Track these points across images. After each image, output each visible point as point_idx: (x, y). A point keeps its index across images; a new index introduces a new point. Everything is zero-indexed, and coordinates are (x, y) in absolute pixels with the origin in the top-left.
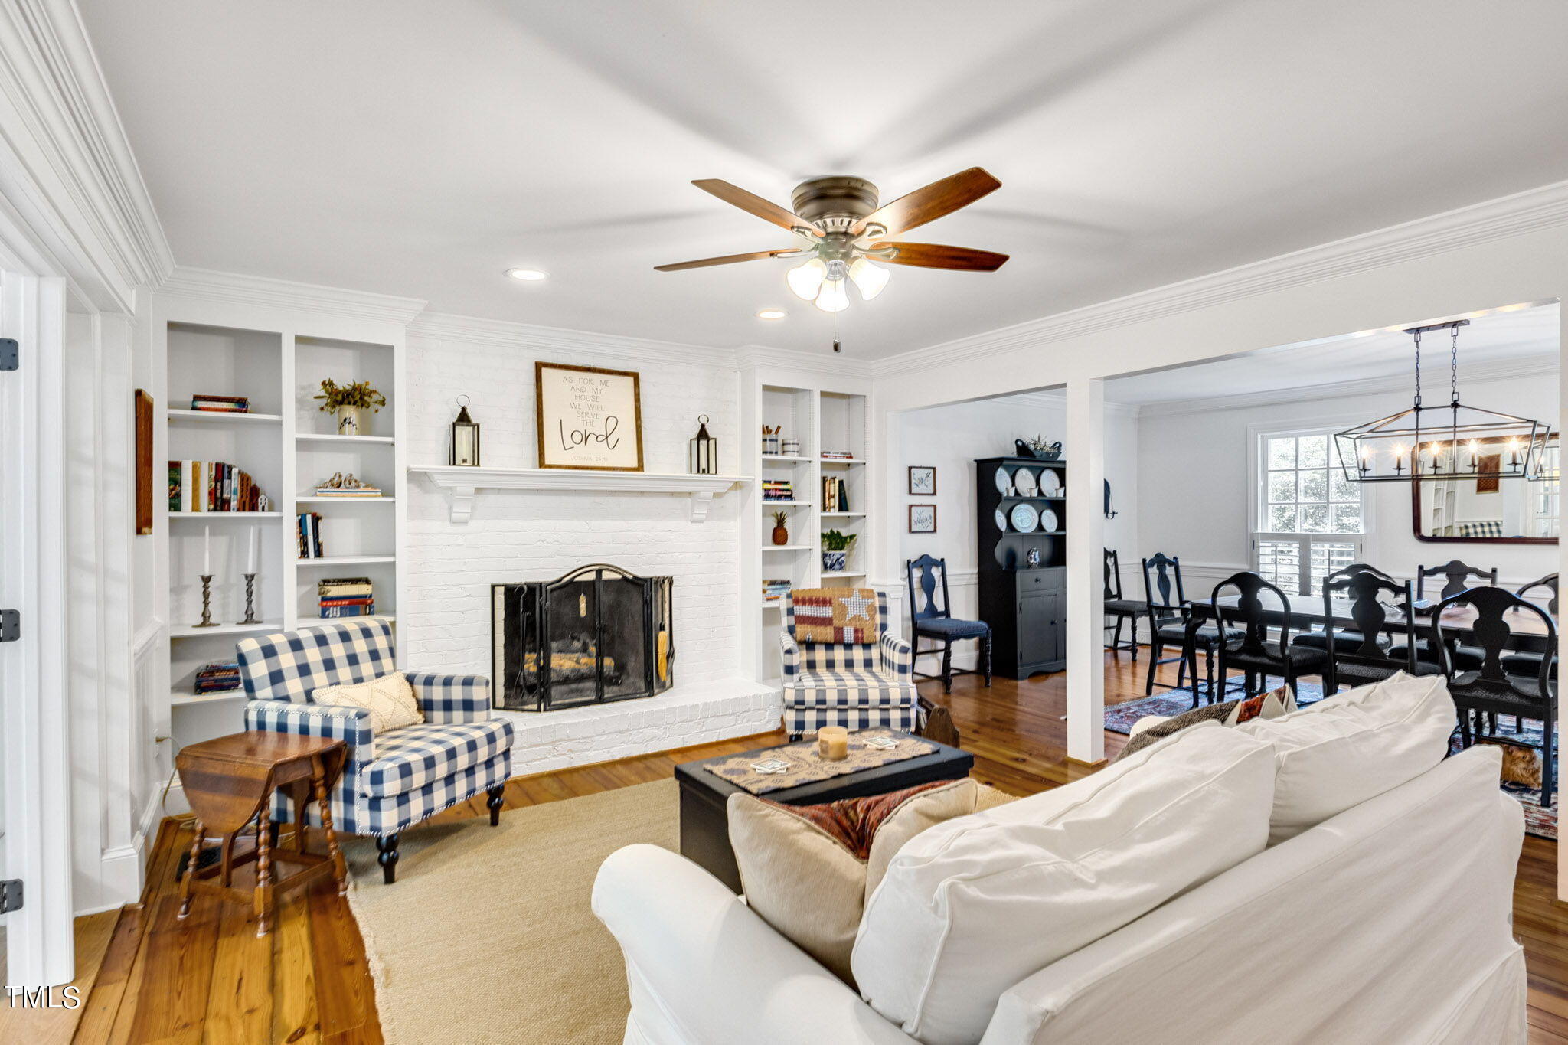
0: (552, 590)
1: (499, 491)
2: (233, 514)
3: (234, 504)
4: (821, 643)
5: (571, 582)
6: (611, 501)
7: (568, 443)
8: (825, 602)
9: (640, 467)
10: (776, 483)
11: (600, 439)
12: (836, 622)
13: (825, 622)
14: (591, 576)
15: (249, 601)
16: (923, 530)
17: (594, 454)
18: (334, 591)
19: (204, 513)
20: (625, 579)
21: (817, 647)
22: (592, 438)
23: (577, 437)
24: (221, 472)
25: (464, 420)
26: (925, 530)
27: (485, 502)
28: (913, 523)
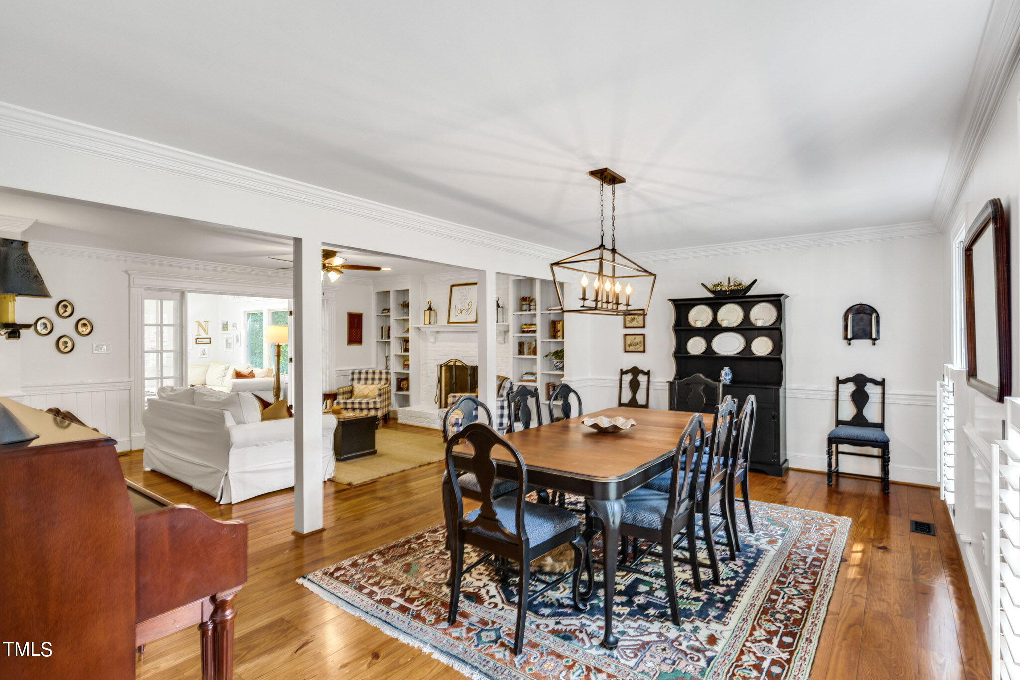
1: (440, 332)
5: (447, 365)
7: (457, 314)
9: (476, 321)
10: (530, 325)
11: (466, 311)
14: (453, 364)
16: (635, 350)
17: (464, 317)
18: (406, 362)
20: (463, 366)
22: (464, 311)
23: (459, 311)
25: (430, 309)
26: (637, 350)
27: (441, 336)
28: (627, 346)
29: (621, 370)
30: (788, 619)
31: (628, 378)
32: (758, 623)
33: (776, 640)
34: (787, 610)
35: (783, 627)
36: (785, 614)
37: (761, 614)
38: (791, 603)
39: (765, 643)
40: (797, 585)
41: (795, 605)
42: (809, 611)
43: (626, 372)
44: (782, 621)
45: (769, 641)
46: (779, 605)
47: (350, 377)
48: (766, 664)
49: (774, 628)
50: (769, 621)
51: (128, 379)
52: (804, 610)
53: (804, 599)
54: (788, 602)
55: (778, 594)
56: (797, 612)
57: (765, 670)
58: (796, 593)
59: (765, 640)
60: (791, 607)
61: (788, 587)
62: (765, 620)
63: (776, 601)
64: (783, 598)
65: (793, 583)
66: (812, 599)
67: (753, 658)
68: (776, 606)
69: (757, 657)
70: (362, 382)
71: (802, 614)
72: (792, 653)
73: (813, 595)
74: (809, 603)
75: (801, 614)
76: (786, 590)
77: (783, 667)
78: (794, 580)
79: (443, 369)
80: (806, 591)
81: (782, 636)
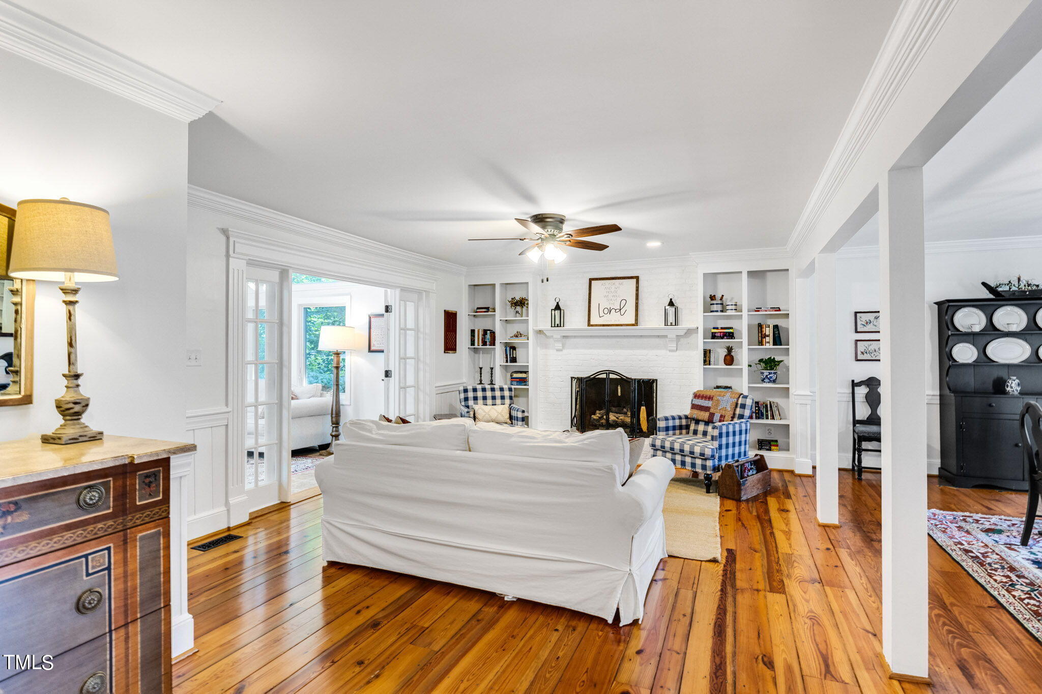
0: (586, 381)
1: (575, 337)
2: (488, 347)
3: (488, 343)
4: (703, 421)
5: (594, 378)
6: (625, 340)
7: (602, 314)
8: (710, 398)
9: (636, 324)
10: (722, 328)
11: (617, 311)
12: (712, 411)
13: (706, 409)
14: (604, 376)
15: (492, 377)
16: (872, 358)
17: (614, 318)
18: (515, 375)
19: (481, 347)
20: (622, 378)
21: (700, 422)
22: (613, 310)
23: (606, 311)
24: (485, 332)
25: (558, 307)
26: (874, 358)
27: (569, 342)
28: (859, 353)
29: (853, 381)
31: (862, 391)
43: (860, 384)
47: (462, 396)
51: (225, 409)
70: (480, 401)
79: (574, 382)
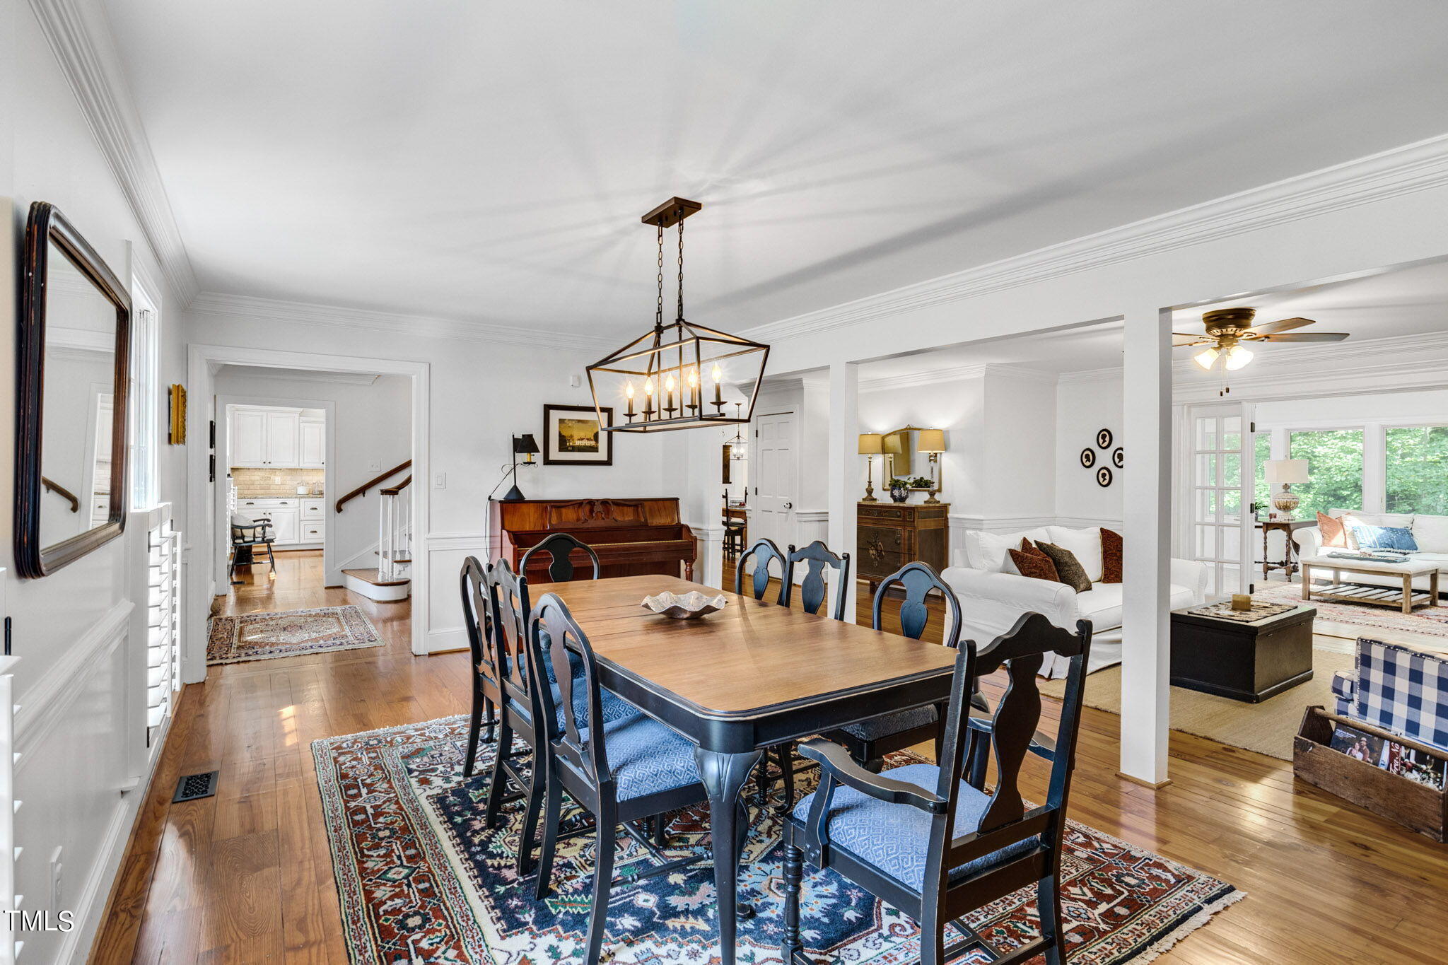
30: (374, 837)
32: (401, 814)
33: (370, 811)
34: (383, 844)
35: (373, 825)
36: (382, 839)
37: (406, 823)
38: (385, 856)
39: (378, 803)
40: (397, 890)
41: (379, 856)
42: (357, 858)
44: (379, 830)
45: (375, 808)
46: (397, 847)
48: (364, 791)
49: (381, 819)
50: (392, 823)
52: (363, 855)
53: (373, 872)
54: (389, 854)
55: (410, 858)
56: (369, 849)
57: (361, 787)
58: (390, 875)
59: (380, 806)
60: (382, 852)
61: (407, 877)
62: (396, 821)
63: (405, 848)
64: (399, 857)
65: (405, 888)
66: (363, 878)
67: (378, 789)
68: (398, 842)
69: (376, 791)
71: (361, 850)
72: (347, 808)
73: (364, 885)
74: (363, 872)
75: (363, 848)
76: (406, 871)
77: (348, 796)
78: (408, 896)
80: (378, 886)
81: (368, 816)
